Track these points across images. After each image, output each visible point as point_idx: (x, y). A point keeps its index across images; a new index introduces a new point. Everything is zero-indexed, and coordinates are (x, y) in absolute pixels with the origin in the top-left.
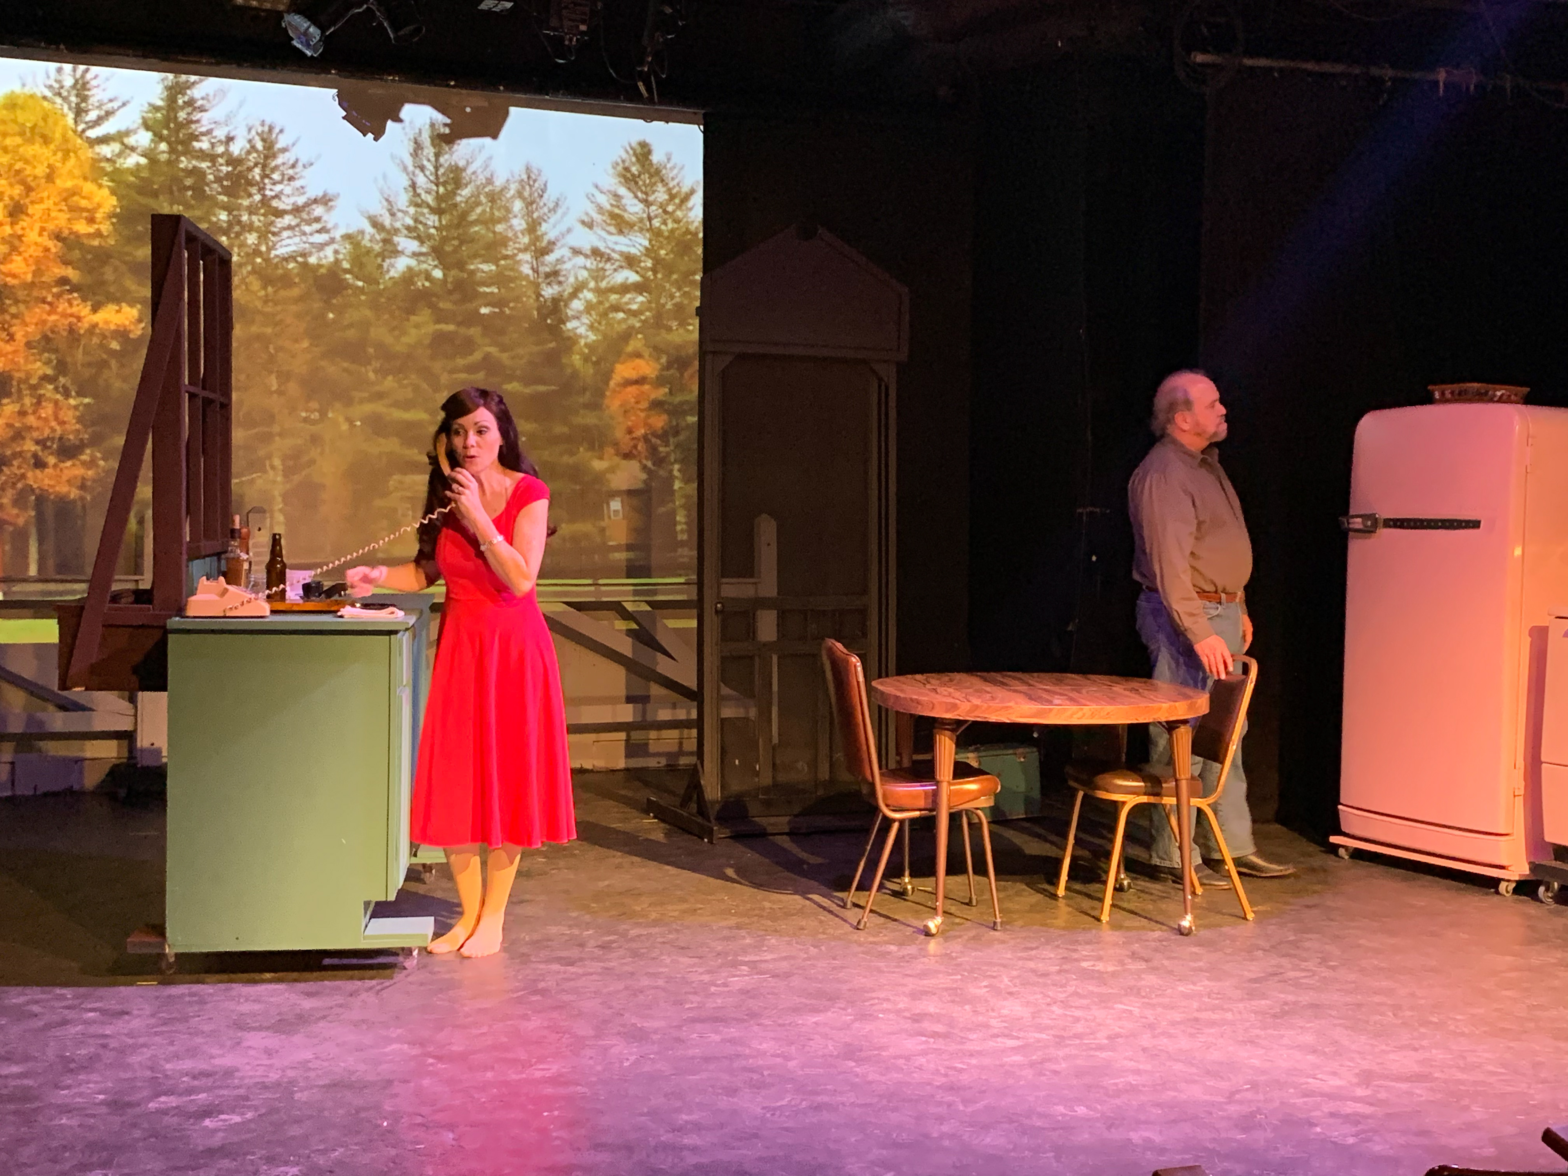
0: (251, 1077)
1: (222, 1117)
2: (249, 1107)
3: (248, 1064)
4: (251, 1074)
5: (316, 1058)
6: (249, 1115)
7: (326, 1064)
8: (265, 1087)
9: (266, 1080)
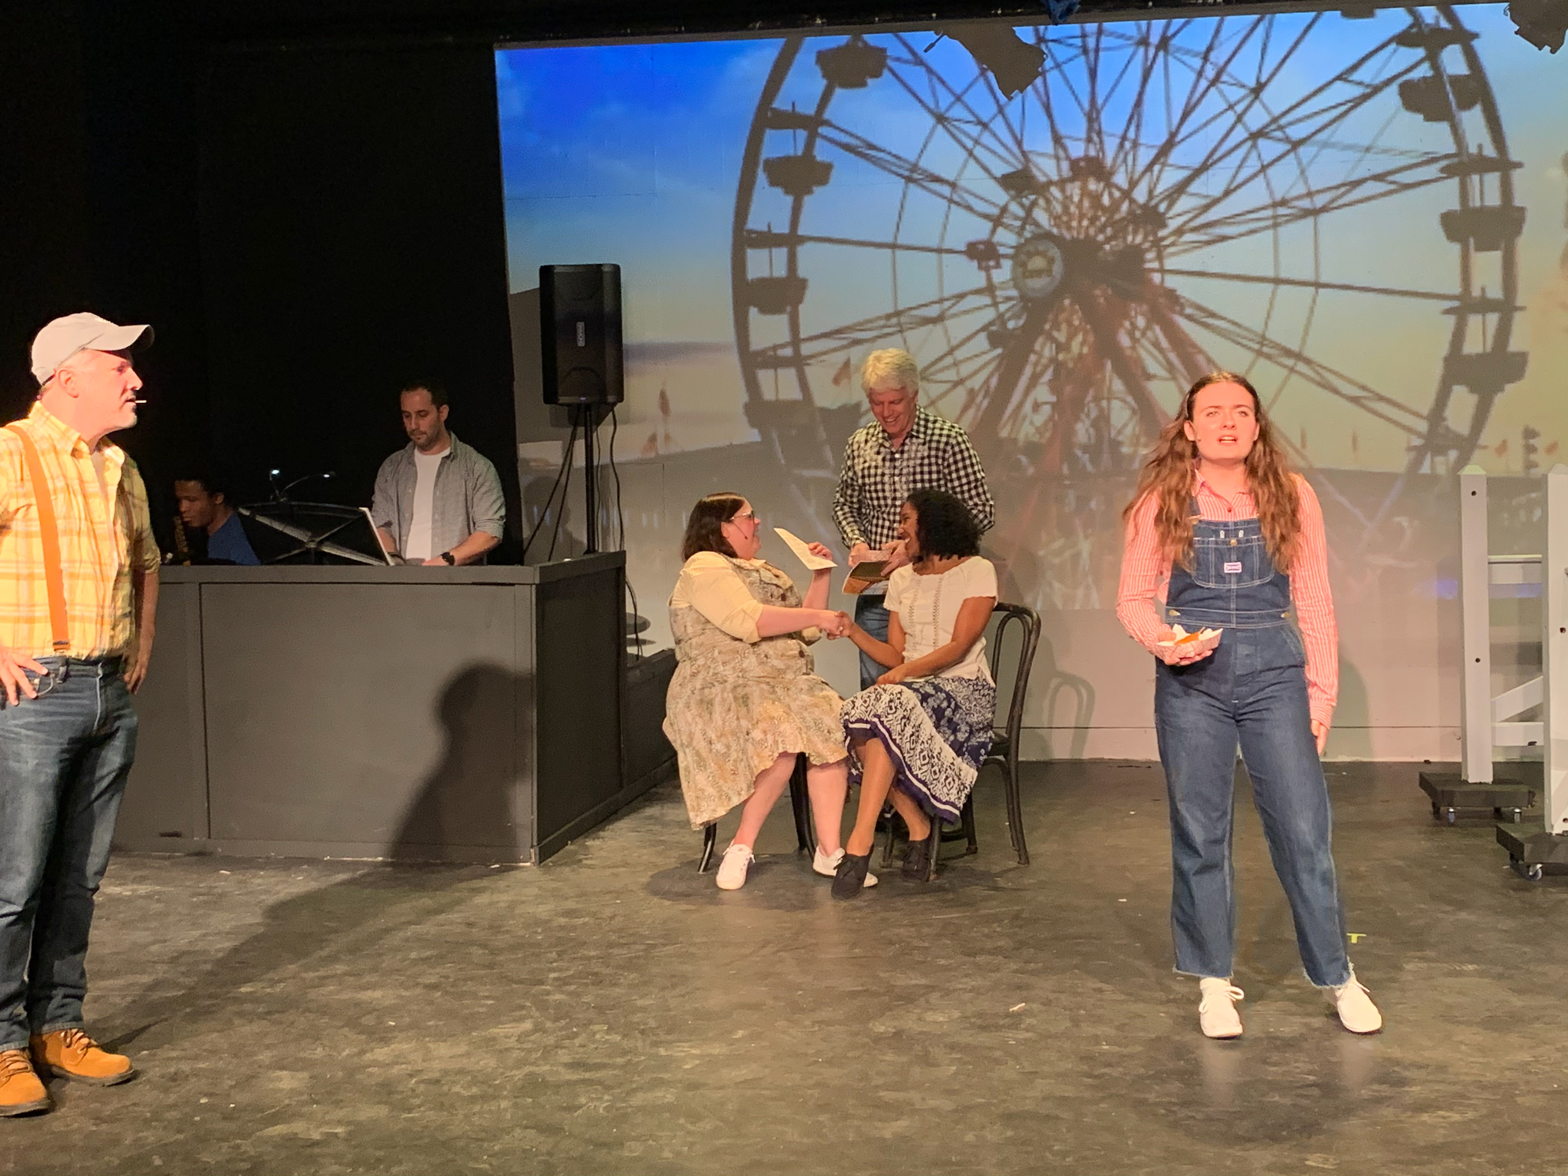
0: (1466, 1074)
1: (1441, 1113)
2: (1469, 1106)
3: (1462, 1059)
4: (1466, 1070)
5: (1536, 1061)
6: (1470, 1115)
7: (1547, 1068)
8: (1483, 1087)
9: (1481, 1079)
